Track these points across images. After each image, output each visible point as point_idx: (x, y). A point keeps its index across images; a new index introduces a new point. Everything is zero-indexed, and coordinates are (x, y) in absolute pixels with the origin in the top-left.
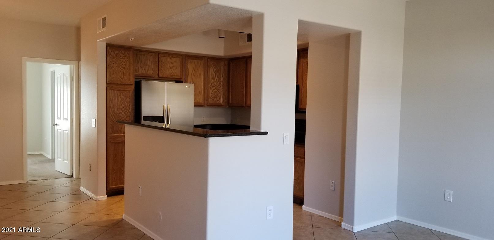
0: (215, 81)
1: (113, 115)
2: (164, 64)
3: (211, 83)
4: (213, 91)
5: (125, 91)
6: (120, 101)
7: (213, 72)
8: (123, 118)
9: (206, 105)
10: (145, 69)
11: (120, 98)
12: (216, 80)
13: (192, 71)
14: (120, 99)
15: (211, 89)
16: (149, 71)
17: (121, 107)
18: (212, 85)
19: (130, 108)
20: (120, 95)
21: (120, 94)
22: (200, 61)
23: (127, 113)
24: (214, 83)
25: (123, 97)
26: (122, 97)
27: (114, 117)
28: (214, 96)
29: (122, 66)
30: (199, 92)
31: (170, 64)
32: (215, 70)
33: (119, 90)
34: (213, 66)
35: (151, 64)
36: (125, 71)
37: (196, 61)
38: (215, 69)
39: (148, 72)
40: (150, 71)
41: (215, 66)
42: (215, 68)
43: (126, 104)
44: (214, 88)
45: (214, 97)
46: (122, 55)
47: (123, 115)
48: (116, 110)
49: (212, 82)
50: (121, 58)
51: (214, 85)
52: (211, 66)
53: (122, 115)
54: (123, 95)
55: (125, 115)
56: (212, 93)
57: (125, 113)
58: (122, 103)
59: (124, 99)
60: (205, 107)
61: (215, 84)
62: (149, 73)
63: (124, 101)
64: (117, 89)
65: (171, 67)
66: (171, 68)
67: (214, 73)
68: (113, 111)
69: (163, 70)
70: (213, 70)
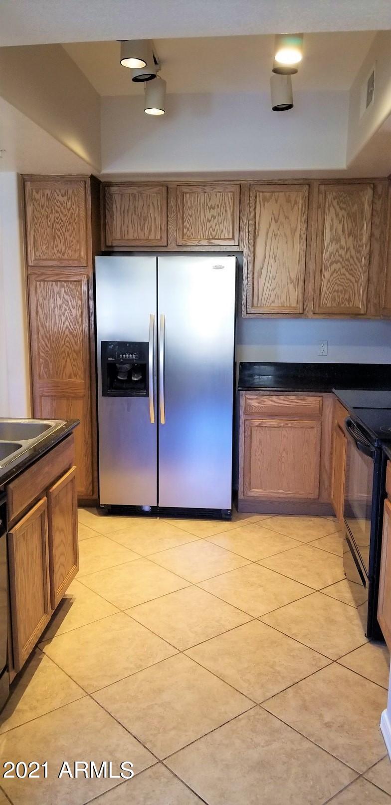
0: (341, 247)
1: (46, 337)
2: (190, 213)
3: (328, 253)
4: (335, 275)
5: (71, 282)
6: (60, 306)
7: (335, 222)
8: (68, 344)
9: (310, 314)
10: (142, 229)
11: (60, 298)
12: (343, 243)
13: (270, 225)
14: (59, 302)
15: (327, 268)
16: (153, 233)
17: (63, 319)
18: (330, 257)
19: (82, 320)
20: (59, 293)
21: (60, 290)
22: (293, 195)
23: (75, 332)
24: (337, 251)
25: (67, 297)
26: (64, 297)
27: (48, 342)
28: (336, 288)
29: (62, 223)
30: (290, 278)
31: (208, 210)
32: (343, 216)
33: (56, 281)
34: (335, 203)
35: (157, 215)
36: (68, 234)
37: (282, 194)
38: (341, 213)
39: (150, 234)
40: (155, 231)
41: (344, 203)
42: (341, 209)
43: (74, 312)
44: (335, 266)
45: (338, 291)
46: (60, 198)
47: (67, 335)
48: (51, 324)
49: (330, 249)
50: (59, 204)
51: (338, 258)
52: (331, 205)
53: (64, 337)
54: (66, 293)
55: (70, 336)
56: (328, 281)
57: (71, 333)
58: (63, 309)
59: (68, 301)
60: (307, 317)
61: (340, 256)
62: (152, 237)
63: (68, 306)
64: (52, 279)
65: (210, 218)
66: (209, 221)
67: (340, 222)
68: (46, 328)
69: (188, 226)
70: (337, 215)
